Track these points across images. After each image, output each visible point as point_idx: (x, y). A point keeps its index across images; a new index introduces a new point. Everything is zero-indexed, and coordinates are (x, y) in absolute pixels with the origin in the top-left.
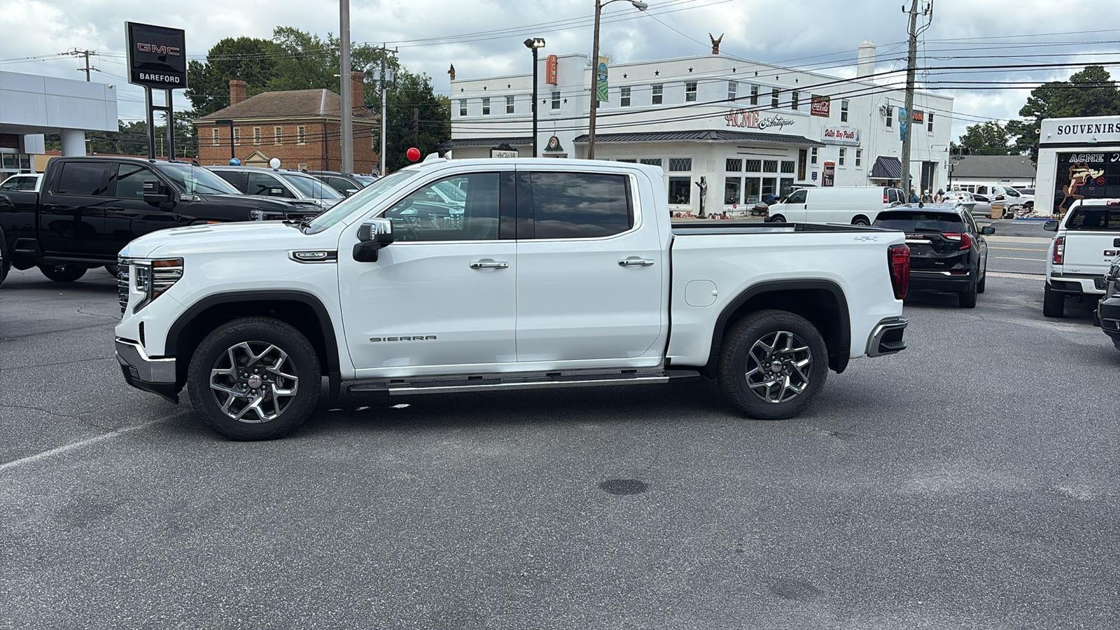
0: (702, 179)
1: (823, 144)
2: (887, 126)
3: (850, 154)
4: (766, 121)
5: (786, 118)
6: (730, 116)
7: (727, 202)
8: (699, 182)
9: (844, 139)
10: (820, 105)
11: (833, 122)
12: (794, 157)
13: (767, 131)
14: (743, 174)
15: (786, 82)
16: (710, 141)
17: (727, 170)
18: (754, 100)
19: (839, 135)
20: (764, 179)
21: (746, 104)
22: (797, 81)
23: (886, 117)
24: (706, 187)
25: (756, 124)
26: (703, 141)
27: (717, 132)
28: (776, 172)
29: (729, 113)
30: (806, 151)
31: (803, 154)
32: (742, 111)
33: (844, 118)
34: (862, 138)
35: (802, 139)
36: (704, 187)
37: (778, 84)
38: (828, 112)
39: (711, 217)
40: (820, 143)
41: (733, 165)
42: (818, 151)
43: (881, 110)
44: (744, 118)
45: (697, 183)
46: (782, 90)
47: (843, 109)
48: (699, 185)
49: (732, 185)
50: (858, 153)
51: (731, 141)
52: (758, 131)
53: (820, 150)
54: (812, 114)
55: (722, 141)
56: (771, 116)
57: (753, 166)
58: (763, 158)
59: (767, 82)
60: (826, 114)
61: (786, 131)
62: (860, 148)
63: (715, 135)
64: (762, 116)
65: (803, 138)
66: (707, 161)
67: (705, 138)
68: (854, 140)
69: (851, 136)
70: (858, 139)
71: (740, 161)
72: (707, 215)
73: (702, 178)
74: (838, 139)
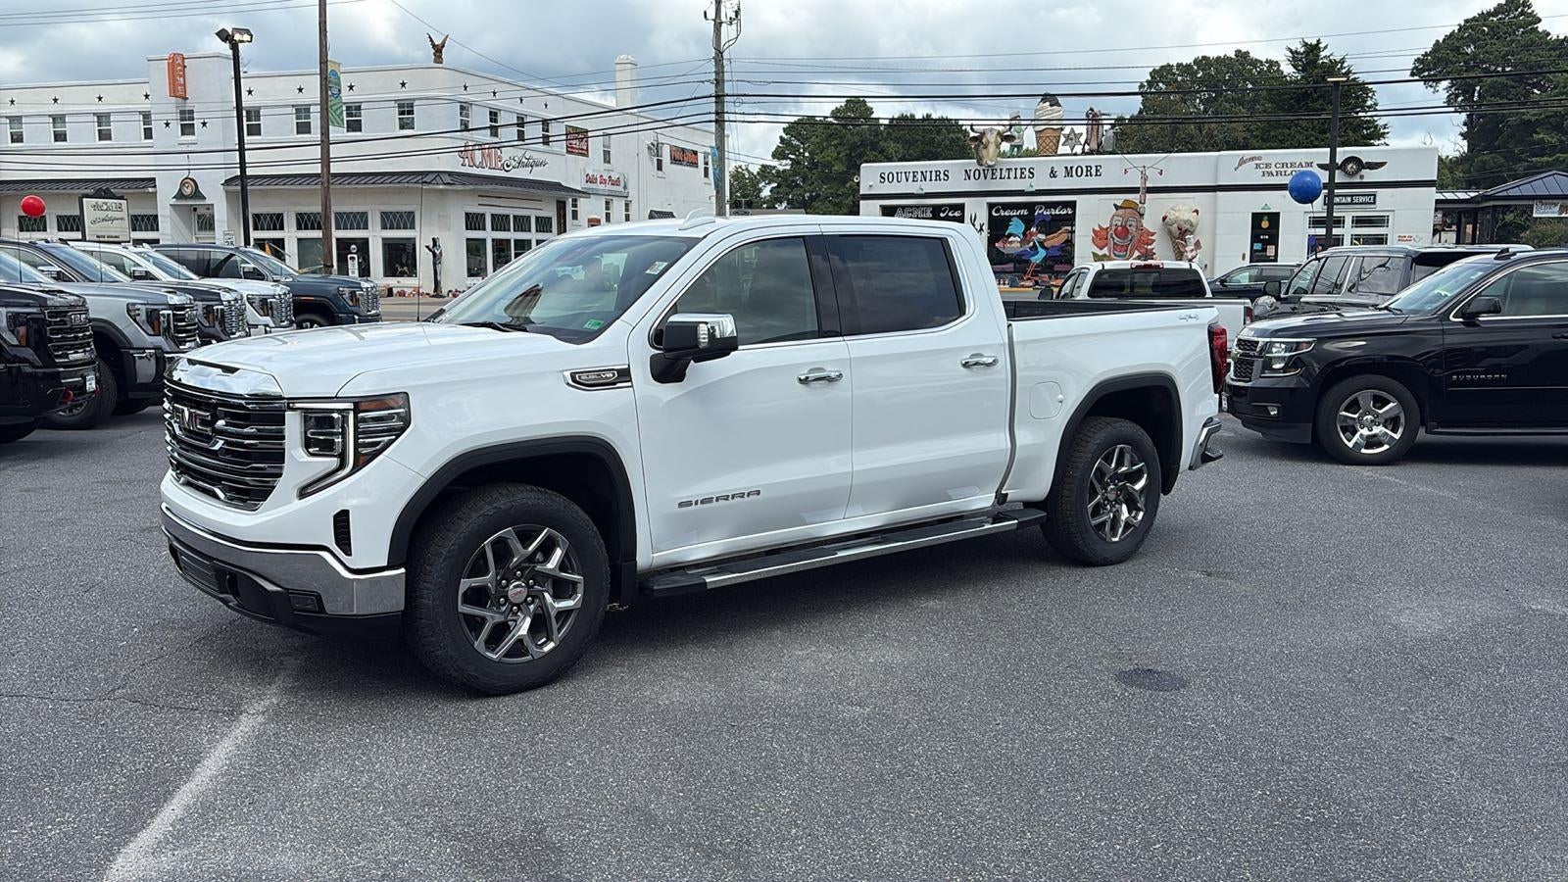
0: (434, 241)
1: (586, 194)
2: (658, 169)
3: (618, 206)
4: (512, 161)
5: (536, 156)
6: (465, 151)
7: (471, 274)
8: (431, 246)
9: (609, 187)
10: (577, 141)
11: (594, 164)
12: (550, 212)
13: (514, 174)
14: (489, 235)
15: (534, 109)
16: (441, 187)
17: (467, 229)
18: (494, 131)
19: (603, 182)
20: (515, 240)
21: (485, 137)
22: (546, 105)
23: (655, 159)
24: (441, 253)
25: (500, 164)
26: (431, 186)
27: (450, 174)
28: (530, 231)
29: (463, 149)
30: (564, 203)
31: (561, 206)
32: (481, 146)
33: (607, 160)
34: (629, 186)
35: (557, 186)
36: (438, 252)
37: (522, 109)
38: (587, 150)
39: (450, 295)
40: (580, 192)
41: (474, 221)
42: (578, 203)
43: (649, 148)
44: (483, 155)
45: (427, 247)
46: (529, 119)
47: (604, 146)
48: (430, 250)
49: (475, 248)
50: (627, 205)
51: (472, 187)
52: (503, 174)
53: (582, 202)
54: (568, 152)
55: (460, 187)
56: (518, 153)
57: (500, 223)
58: (512, 213)
59: (510, 106)
60: (584, 153)
61: (537, 174)
62: (629, 199)
63: (448, 179)
64: (506, 154)
65: (560, 184)
66: (439, 216)
67: (434, 182)
68: (620, 188)
69: (616, 183)
70: (625, 187)
71: (483, 215)
72: (444, 292)
73: (433, 239)
74: (602, 186)
